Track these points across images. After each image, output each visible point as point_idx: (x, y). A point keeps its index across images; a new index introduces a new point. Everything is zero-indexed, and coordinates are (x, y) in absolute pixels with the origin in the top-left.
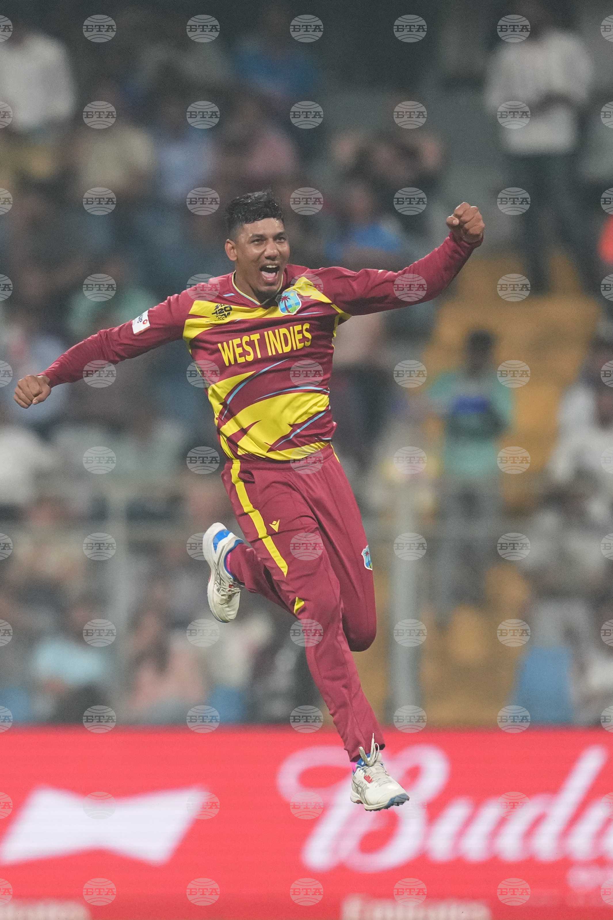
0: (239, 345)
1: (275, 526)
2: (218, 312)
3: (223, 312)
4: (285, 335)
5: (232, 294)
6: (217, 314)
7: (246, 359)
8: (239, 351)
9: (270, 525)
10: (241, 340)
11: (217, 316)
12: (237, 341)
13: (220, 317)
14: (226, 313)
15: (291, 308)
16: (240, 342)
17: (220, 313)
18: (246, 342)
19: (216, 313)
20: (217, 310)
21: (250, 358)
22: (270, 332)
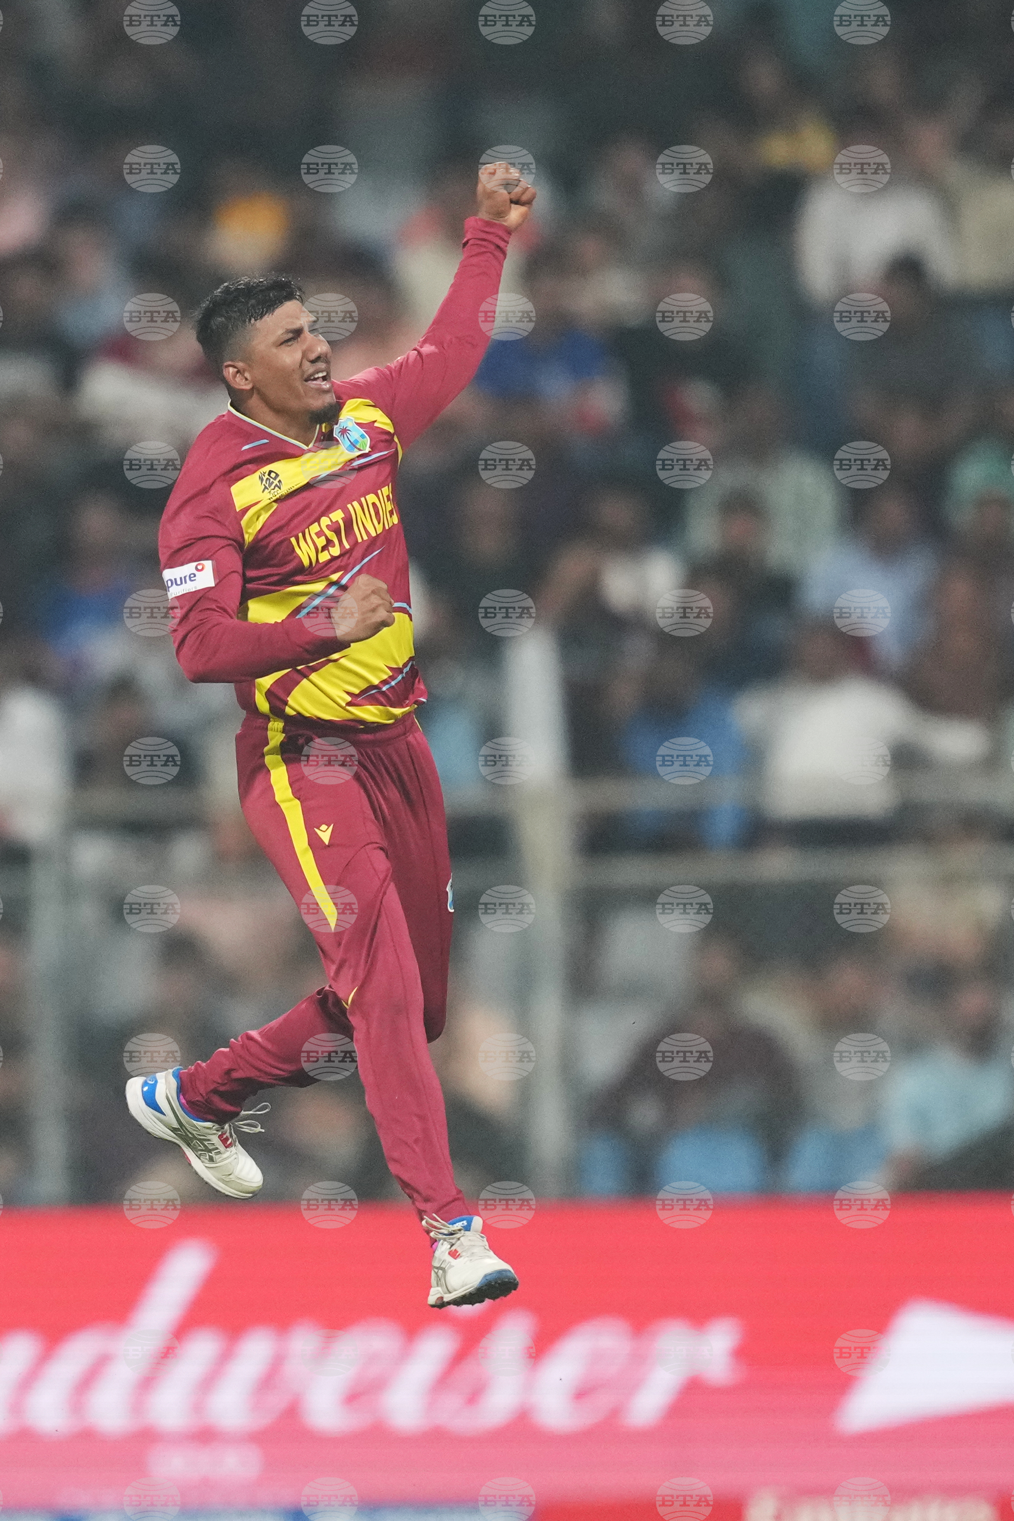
0: (320, 534)
1: (325, 834)
2: (267, 485)
3: (273, 482)
4: (374, 504)
5: (266, 441)
6: (268, 489)
7: (331, 553)
8: (321, 542)
9: (316, 830)
10: (319, 525)
11: (270, 492)
12: (314, 528)
13: (272, 491)
14: (276, 482)
15: (359, 444)
16: (319, 529)
17: (270, 485)
18: (328, 526)
19: (266, 488)
20: (264, 482)
21: (335, 551)
22: (355, 504)
